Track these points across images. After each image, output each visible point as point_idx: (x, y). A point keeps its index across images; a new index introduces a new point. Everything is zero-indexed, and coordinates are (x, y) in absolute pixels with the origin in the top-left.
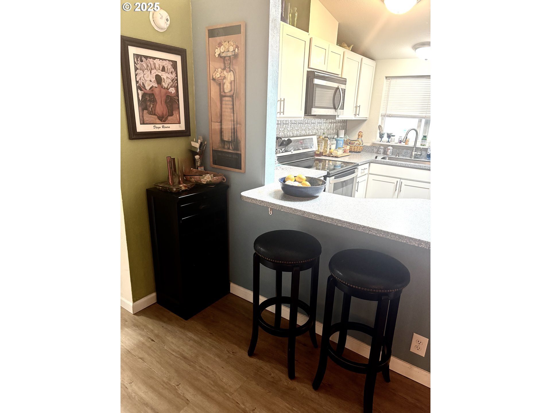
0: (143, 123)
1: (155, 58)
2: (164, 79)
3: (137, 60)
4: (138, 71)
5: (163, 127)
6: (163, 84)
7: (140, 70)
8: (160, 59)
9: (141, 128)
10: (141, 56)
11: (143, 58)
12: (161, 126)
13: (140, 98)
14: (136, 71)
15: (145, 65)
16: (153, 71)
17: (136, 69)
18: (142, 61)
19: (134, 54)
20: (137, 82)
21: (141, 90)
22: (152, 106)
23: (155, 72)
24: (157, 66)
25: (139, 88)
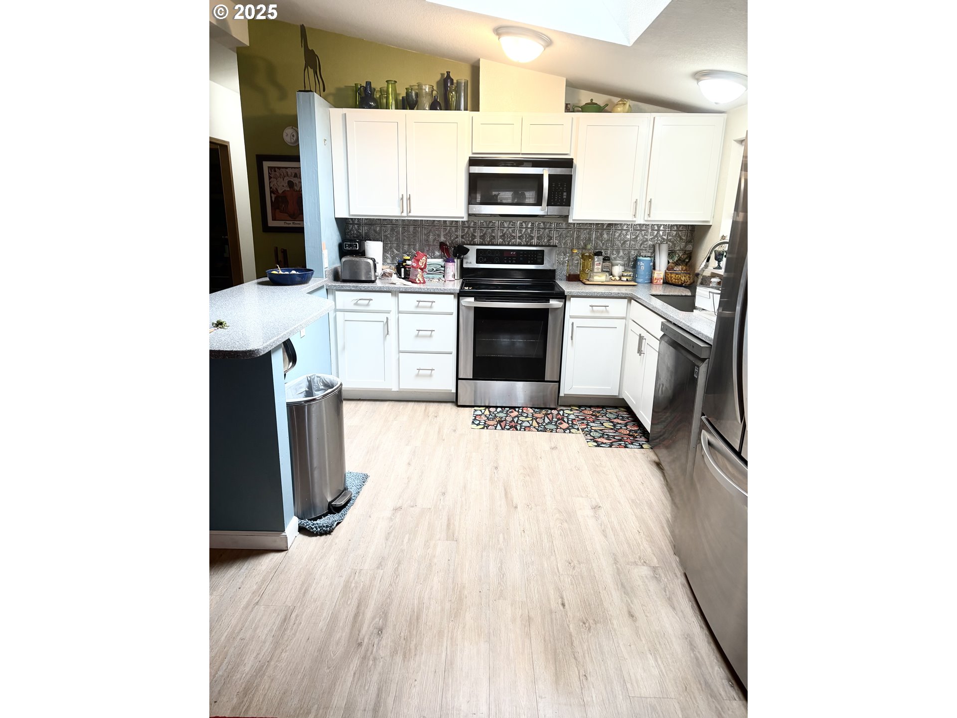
0: (274, 219)
1: (286, 168)
2: (296, 183)
3: (271, 171)
4: (272, 180)
5: (293, 223)
6: (296, 187)
7: (274, 178)
8: (292, 168)
9: (272, 223)
10: (275, 168)
11: (276, 169)
12: (291, 222)
13: (273, 199)
14: (270, 179)
15: (278, 174)
16: (285, 179)
17: (270, 178)
18: (275, 171)
19: (268, 167)
20: (271, 188)
21: (274, 194)
22: (283, 206)
23: (287, 179)
24: (289, 173)
25: (272, 192)
